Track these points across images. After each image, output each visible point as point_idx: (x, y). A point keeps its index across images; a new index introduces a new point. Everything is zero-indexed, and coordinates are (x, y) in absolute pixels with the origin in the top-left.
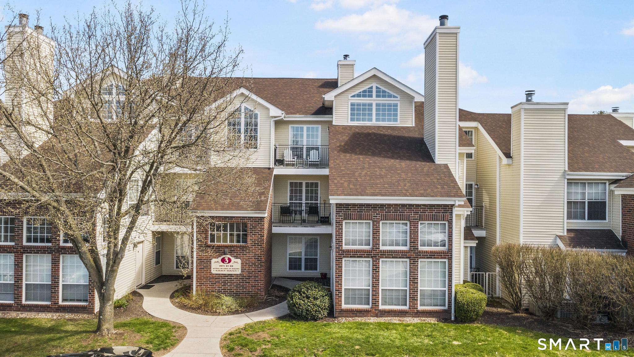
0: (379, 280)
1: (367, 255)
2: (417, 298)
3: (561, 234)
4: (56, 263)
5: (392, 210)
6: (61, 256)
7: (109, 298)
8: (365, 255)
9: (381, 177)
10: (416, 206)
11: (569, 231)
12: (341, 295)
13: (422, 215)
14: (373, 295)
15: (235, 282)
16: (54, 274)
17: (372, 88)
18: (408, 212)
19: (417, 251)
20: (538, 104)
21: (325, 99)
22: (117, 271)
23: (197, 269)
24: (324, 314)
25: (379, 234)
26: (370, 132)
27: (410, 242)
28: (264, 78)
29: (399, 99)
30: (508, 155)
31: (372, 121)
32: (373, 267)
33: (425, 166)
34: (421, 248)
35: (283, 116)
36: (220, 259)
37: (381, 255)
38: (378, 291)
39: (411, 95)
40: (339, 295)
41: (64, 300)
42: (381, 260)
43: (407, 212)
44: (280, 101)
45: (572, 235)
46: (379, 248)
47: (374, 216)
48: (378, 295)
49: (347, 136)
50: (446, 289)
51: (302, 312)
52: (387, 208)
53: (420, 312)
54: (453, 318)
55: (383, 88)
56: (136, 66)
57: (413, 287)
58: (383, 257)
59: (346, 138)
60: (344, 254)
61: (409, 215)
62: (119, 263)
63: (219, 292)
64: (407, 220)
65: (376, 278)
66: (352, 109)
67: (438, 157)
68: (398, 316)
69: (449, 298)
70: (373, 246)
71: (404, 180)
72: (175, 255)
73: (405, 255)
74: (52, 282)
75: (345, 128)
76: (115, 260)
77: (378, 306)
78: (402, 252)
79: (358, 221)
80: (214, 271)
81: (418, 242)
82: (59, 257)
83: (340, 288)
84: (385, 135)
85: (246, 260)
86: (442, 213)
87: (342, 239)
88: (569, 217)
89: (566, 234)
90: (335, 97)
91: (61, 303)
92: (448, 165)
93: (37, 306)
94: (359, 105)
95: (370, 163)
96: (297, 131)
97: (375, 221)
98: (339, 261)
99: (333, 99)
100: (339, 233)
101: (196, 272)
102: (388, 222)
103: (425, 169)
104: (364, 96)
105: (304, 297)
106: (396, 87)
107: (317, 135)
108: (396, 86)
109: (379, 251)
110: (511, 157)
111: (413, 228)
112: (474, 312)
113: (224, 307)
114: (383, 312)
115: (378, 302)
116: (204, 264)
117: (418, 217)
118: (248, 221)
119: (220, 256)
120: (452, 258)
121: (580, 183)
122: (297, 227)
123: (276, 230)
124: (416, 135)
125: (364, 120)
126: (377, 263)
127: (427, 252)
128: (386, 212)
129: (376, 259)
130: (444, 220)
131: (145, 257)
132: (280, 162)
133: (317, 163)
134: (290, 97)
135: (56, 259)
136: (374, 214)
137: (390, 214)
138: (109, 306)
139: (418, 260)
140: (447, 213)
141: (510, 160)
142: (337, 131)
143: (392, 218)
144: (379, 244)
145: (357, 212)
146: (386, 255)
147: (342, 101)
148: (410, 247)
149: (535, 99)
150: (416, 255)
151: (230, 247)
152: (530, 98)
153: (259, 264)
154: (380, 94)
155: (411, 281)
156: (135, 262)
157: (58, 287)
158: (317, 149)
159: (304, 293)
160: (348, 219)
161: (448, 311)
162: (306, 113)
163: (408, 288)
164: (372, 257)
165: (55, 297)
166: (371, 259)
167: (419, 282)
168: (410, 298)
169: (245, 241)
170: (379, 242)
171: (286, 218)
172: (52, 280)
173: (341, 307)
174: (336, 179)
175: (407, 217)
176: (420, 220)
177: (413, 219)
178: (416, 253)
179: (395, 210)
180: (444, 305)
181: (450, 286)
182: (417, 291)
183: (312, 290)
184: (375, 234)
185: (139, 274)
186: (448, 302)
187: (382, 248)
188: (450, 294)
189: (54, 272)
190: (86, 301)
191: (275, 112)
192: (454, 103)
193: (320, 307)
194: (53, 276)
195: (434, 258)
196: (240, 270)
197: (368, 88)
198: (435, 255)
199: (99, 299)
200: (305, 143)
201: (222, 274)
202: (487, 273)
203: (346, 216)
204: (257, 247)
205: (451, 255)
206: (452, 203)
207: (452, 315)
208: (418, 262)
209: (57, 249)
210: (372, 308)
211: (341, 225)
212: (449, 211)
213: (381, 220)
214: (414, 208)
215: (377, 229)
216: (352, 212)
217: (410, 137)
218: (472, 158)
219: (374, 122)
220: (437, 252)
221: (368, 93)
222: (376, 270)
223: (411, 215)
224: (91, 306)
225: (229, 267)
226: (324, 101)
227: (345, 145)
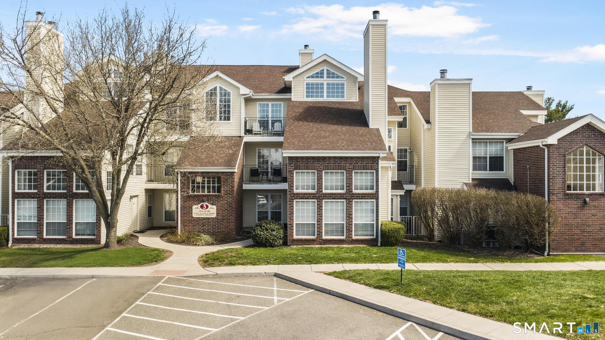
0: (322, 216)
1: (312, 197)
2: (352, 229)
3: (467, 182)
4: (70, 206)
5: (332, 162)
6: (74, 201)
7: (114, 225)
8: (311, 196)
9: (325, 137)
10: (350, 158)
11: (473, 179)
12: (293, 228)
13: (355, 165)
14: (318, 228)
15: (211, 224)
16: (69, 214)
17: (323, 70)
18: (345, 163)
19: (352, 193)
20: (448, 80)
21: (285, 80)
22: (119, 204)
23: (181, 214)
24: (279, 243)
25: (322, 180)
26: (322, 106)
27: (346, 187)
28: (238, 66)
29: (345, 79)
30: (428, 122)
31: (323, 97)
32: (317, 206)
33: (362, 130)
34: (354, 191)
35: (251, 94)
36: (199, 205)
37: (323, 196)
38: (322, 225)
39: (355, 76)
40: (291, 228)
41: (76, 235)
42: (324, 201)
43: (343, 163)
44: (250, 83)
45: (476, 182)
46: (322, 192)
47: (318, 167)
48: (322, 228)
49: (302, 109)
50: (375, 223)
51: (262, 240)
52: (328, 160)
53: (354, 241)
54: (379, 244)
55: (332, 71)
56: (133, 48)
57: (349, 221)
58: (325, 199)
59: (301, 110)
60: (295, 196)
61: (345, 165)
62: (121, 197)
63: (199, 231)
64: (344, 170)
65: (320, 215)
66: (307, 88)
67: (372, 123)
68: (337, 244)
69: (376, 229)
70: (317, 190)
71: (343, 139)
72: (164, 210)
73: (342, 197)
74: (67, 221)
75: (301, 103)
76: (118, 195)
77: (322, 236)
78: (340, 194)
79: (306, 171)
80: (194, 216)
81: (352, 187)
82: (73, 201)
83: (292, 223)
84: (333, 108)
85: (220, 206)
86: (371, 163)
87: (293, 185)
88: (475, 169)
89: (471, 181)
90: (293, 78)
91: (74, 236)
92: (380, 129)
93: (55, 239)
94: (312, 84)
95: (317, 128)
96: (264, 107)
97: (319, 170)
98: (291, 201)
99: (291, 79)
100: (290, 180)
101: (181, 216)
102: (329, 171)
103: (361, 132)
104: (317, 77)
105: (264, 230)
106: (343, 70)
107: (280, 110)
108: (343, 68)
109: (322, 193)
110: (430, 123)
111: (349, 175)
112: (394, 238)
113: (203, 241)
114: (325, 241)
115: (322, 233)
116: (187, 211)
117: (352, 167)
118: (222, 176)
119: (199, 203)
120: (378, 198)
121: (483, 142)
122: (263, 184)
123: (246, 187)
124: (358, 108)
125: (317, 97)
126: (321, 203)
127: (359, 194)
128: (327, 163)
129: (320, 200)
130: (372, 169)
131: (139, 209)
132: (249, 132)
133: (279, 132)
134: (259, 80)
135: (70, 203)
136: (318, 165)
137: (330, 165)
138: (114, 232)
139: (352, 200)
140: (374, 163)
141: (429, 125)
142: (294, 105)
143: (332, 168)
144: (322, 188)
145: (305, 163)
146: (327, 197)
147: (299, 81)
148: (346, 190)
149: (448, 76)
150: (350, 197)
151: (207, 196)
152: (443, 76)
153: (231, 209)
154: (330, 75)
155: (347, 216)
156: (131, 211)
157: (72, 224)
158: (280, 121)
159: (264, 227)
160: (298, 169)
161: (376, 240)
162: (270, 92)
163: (345, 223)
164: (316, 198)
165: (70, 232)
166: (316, 200)
167: (353, 217)
168: (346, 229)
169: (219, 191)
170: (322, 187)
171: (254, 178)
172: (67, 219)
173: (293, 238)
174: (289, 139)
175: (343, 167)
176: (354, 169)
177: (349, 169)
178: (350, 195)
179: (334, 162)
180: (373, 235)
181: (377, 220)
182: (352, 225)
183: (270, 225)
184: (319, 180)
185: (134, 223)
186: (376, 233)
187: (324, 191)
188: (377, 226)
189: (69, 212)
190: (94, 235)
191: (245, 90)
192: (384, 80)
193: (276, 237)
194: (68, 216)
195: (365, 199)
196: (215, 214)
197: (320, 71)
198: (365, 196)
199: (106, 226)
200: (270, 116)
201: (201, 218)
202: (414, 217)
203: (296, 166)
204: (229, 196)
205: (378, 196)
206: (377, 155)
207: (379, 242)
208: (352, 201)
209: (70, 195)
210: (317, 238)
211: (292, 173)
212: (376, 162)
213: (324, 170)
214: (349, 160)
215: (320, 177)
216: (301, 163)
217: (353, 110)
218: (406, 127)
219: (325, 99)
220: (367, 193)
221: (320, 75)
222: (320, 208)
223: (347, 165)
224: (98, 239)
225: (207, 212)
226: (285, 82)
227: (300, 115)
